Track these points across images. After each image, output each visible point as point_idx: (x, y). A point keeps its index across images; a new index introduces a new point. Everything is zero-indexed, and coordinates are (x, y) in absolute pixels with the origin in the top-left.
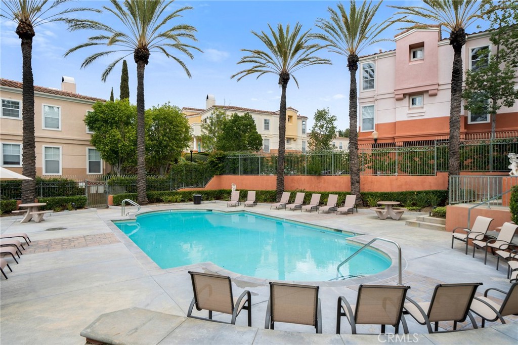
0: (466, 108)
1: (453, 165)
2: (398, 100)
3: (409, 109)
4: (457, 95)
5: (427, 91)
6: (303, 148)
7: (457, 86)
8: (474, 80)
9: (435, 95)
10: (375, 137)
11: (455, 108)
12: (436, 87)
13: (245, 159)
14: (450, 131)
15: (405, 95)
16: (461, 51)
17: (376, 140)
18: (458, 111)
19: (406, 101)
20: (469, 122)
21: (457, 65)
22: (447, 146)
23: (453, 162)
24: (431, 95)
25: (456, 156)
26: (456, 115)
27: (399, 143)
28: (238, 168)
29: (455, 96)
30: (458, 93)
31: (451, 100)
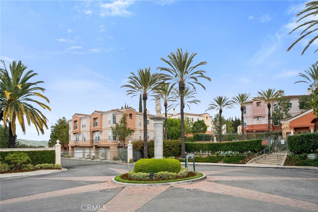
0: (272, 122)
2: (254, 118)
3: (257, 121)
5: (262, 116)
6: (225, 134)
8: (274, 115)
9: (264, 117)
10: (248, 129)
11: (269, 122)
12: (264, 115)
13: (205, 136)
14: (268, 128)
15: (256, 117)
17: (248, 130)
19: (256, 119)
20: (274, 125)
21: (269, 112)
24: (263, 117)
26: (270, 124)
27: (254, 131)
28: (203, 139)
31: (268, 119)
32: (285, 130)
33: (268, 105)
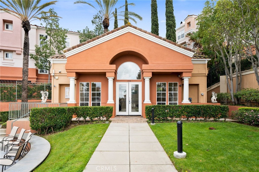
1: (24, 96)
3: (4, 59)
4: (26, 57)
7: (26, 52)
9: (20, 54)
11: (26, 63)
14: (23, 76)
16: (28, 33)
18: (27, 66)
19: (2, 54)
20: (39, 73)
21: (26, 40)
22: (20, 84)
23: (24, 94)
24: (18, 54)
25: (25, 91)
26: (25, 68)
29: (25, 57)
30: (26, 55)
31: (23, 59)
32: (57, 77)
33: (23, 22)
